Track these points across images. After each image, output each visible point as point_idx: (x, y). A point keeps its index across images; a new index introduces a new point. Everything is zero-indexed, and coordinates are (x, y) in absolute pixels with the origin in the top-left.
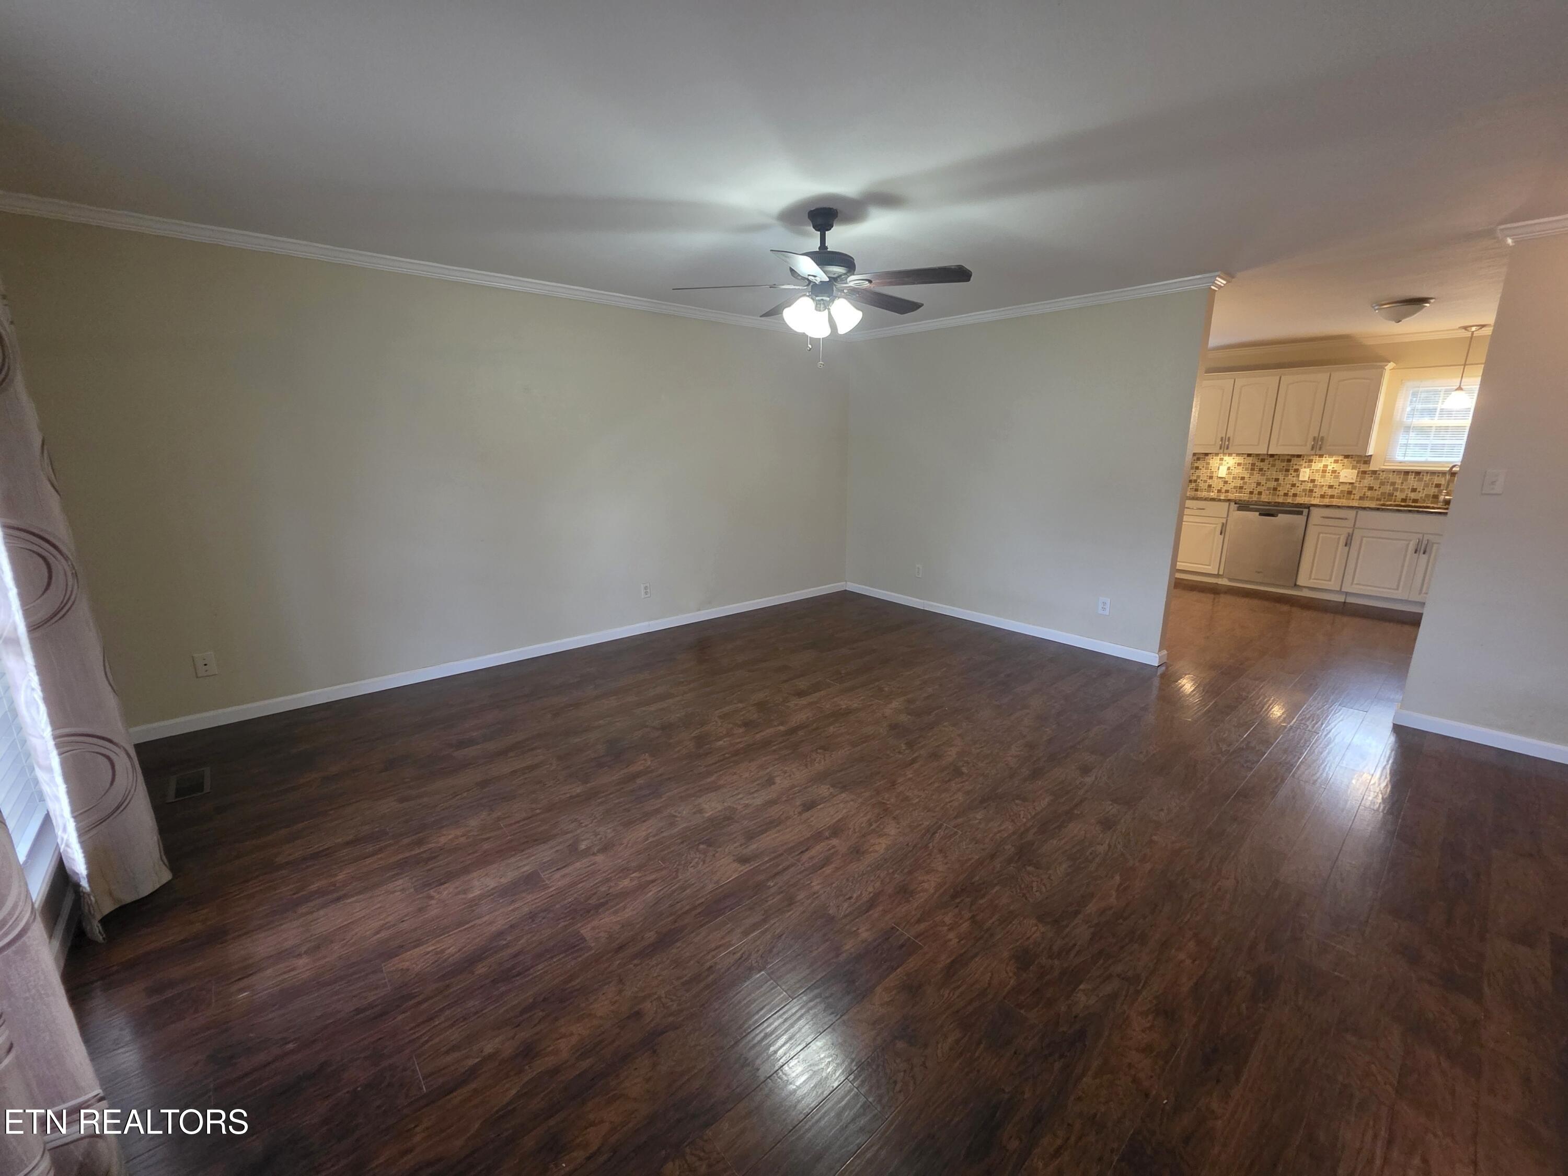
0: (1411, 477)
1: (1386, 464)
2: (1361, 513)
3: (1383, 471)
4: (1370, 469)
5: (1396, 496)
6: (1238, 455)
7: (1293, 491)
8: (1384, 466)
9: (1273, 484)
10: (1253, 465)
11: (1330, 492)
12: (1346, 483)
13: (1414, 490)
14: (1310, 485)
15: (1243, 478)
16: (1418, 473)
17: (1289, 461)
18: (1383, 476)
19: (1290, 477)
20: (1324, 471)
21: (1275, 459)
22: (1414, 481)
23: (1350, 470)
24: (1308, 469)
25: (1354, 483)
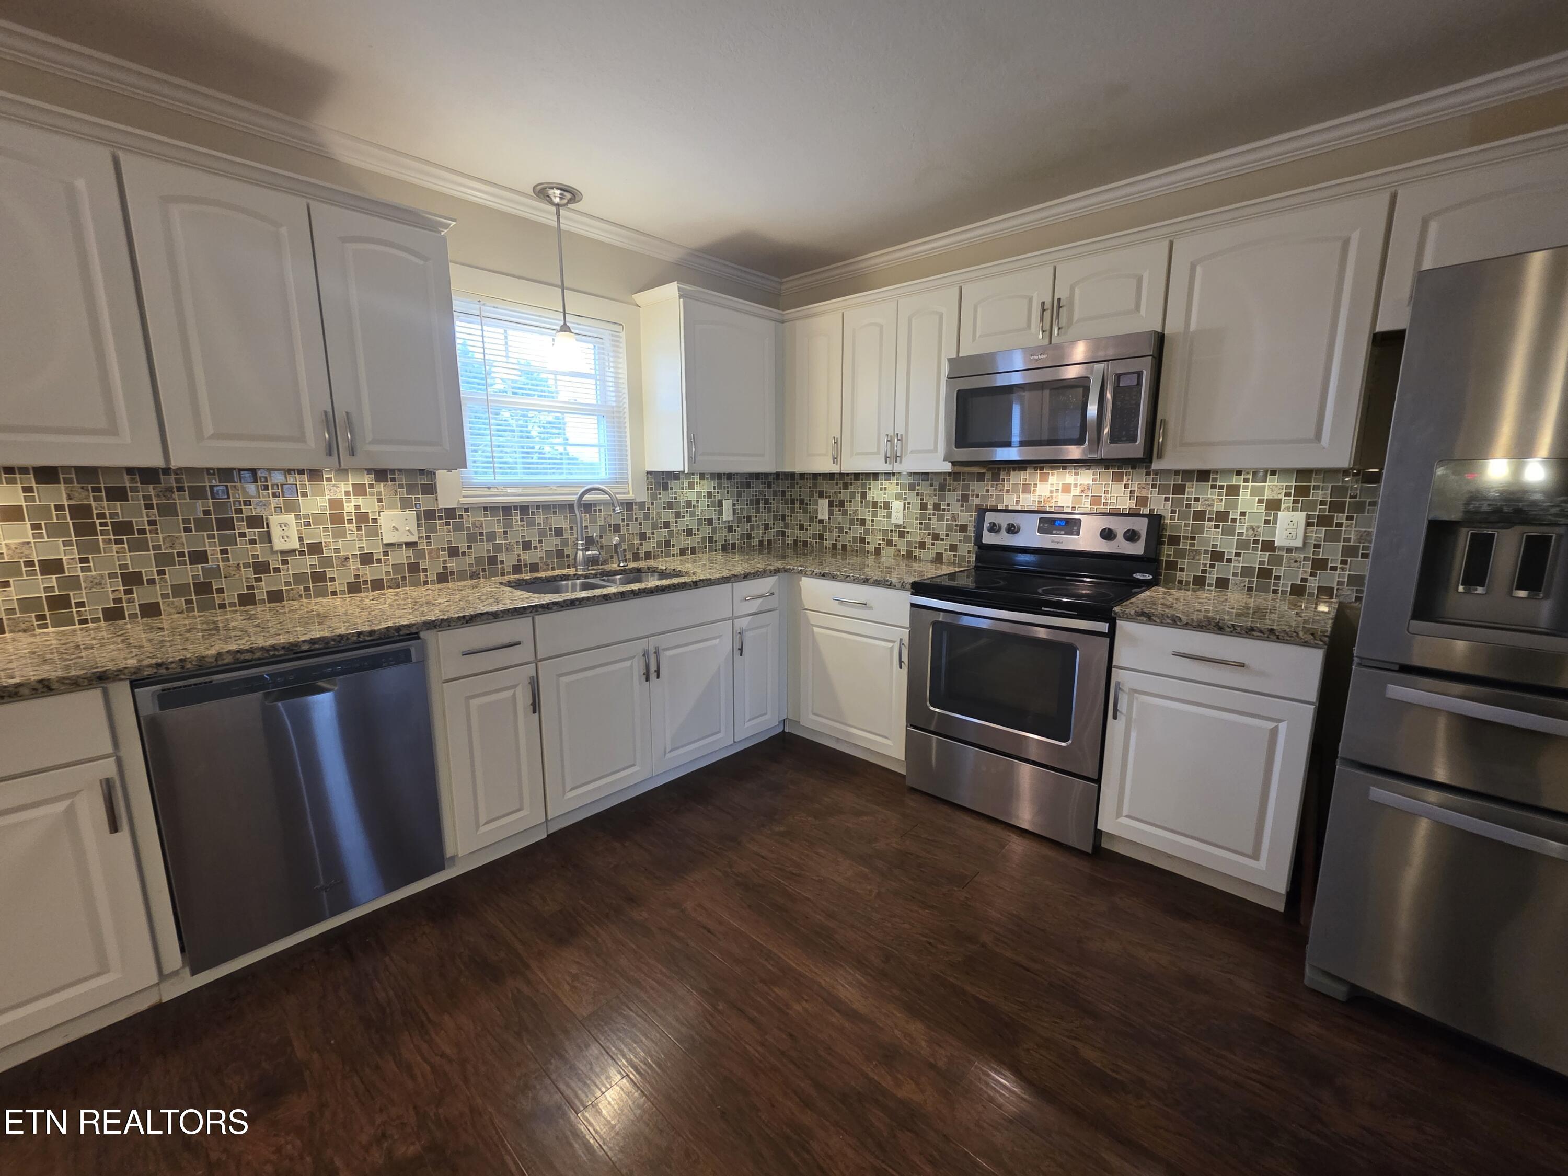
0: (516, 518)
1: (465, 492)
2: (540, 619)
3: (467, 510)
4: (440, 506)
5: (502, 562)
7: (264, 587)
8: (464, 496)
9: (190, 573)
10: (78, 510)
11: (368, 573)
12: (400, 545)
13: (527, 546)
14: (311, 561)
15: (52, 566)
16: (524, 509)
17: (220, 490)
18: (469, 520)
20: (337, 519)
21: (170, 490)
22: (523, 526)
23: (397, 512)
24: (292, 516)
25: (416, 543)
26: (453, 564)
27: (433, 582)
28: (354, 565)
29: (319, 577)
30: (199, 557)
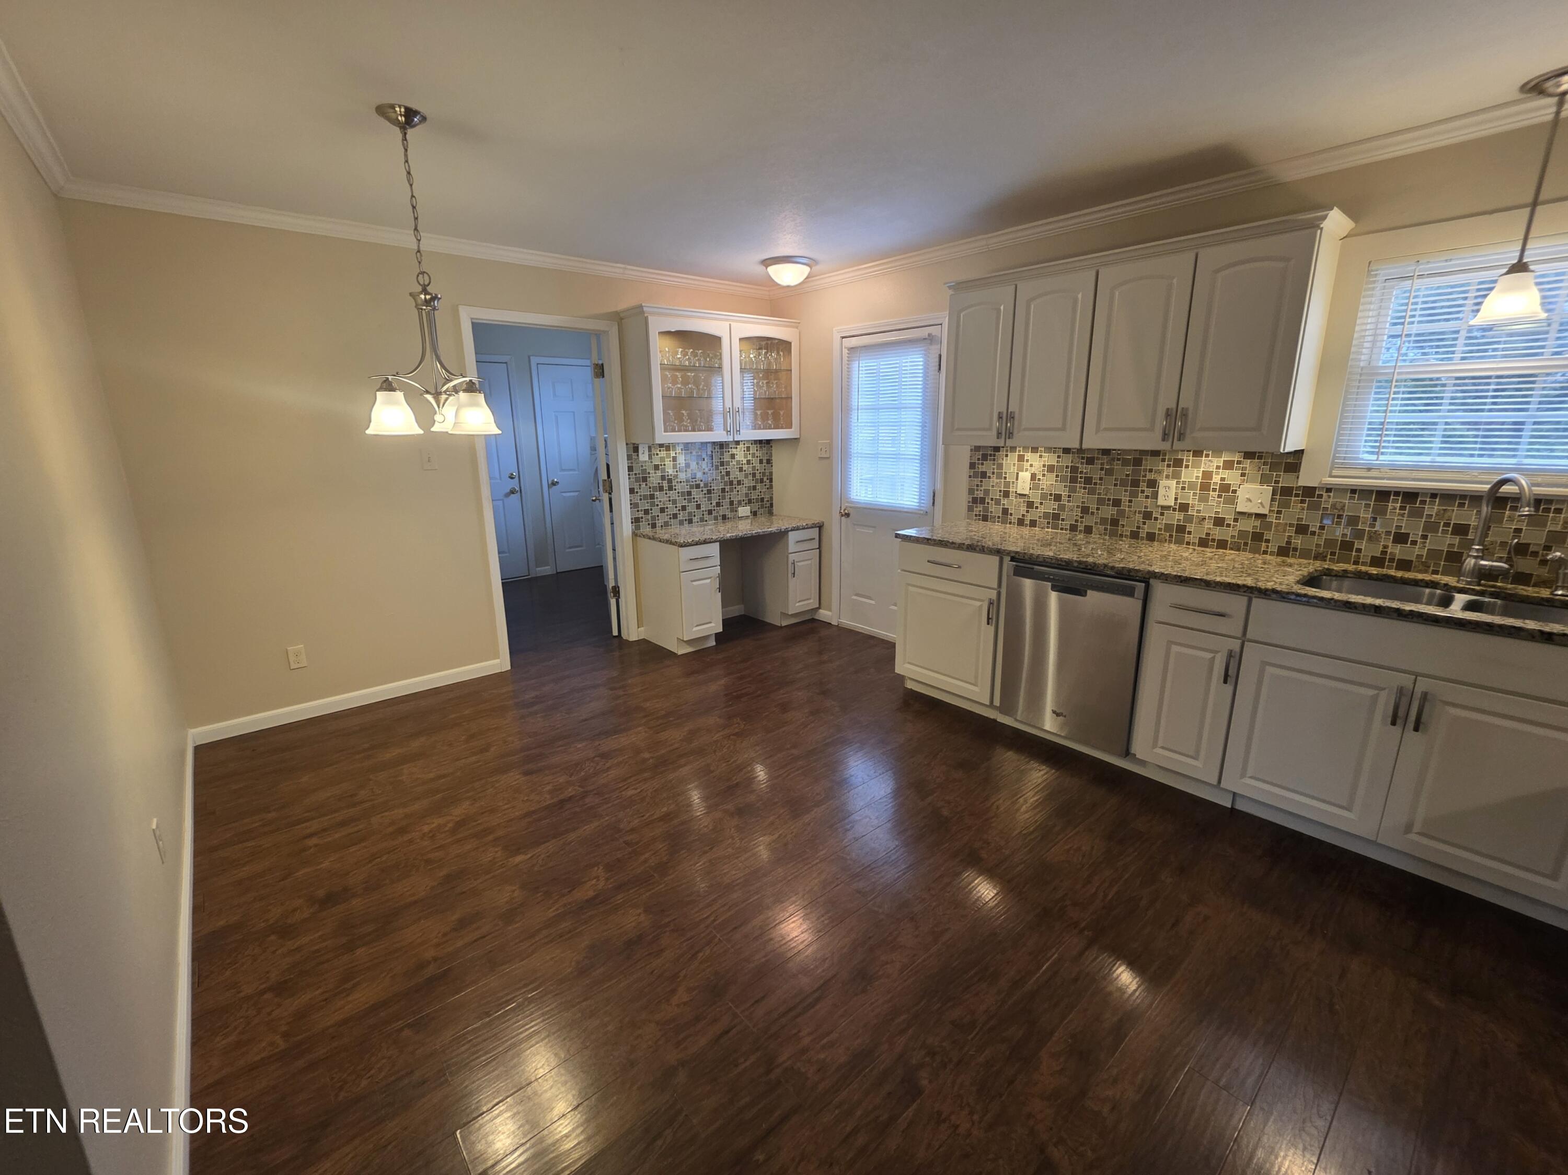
0: (1394, 505)
1: (1335, 472)
3: (1329, 490)
4: (1299, 484)
5: (1359, 550)
6: (1049, 450)
7: (1146, 529)
8: (1331, 476)
9: (1109, 512)
10: (1074, 469)
11: (1218, 533)
12: (1250, 515)
13: (1401, 538)
14: (1178, 516)
15: (1058, 498)
16: (1410, 496)
17: (1137, 462)
18: (1328, 501)
19: (1141, 498)
20: (1205, 487)
21: (1113, 459)
22: (1403, 515)
23: (1257, 486)
24: (1175, 482)
25: (1265, 515)
26: (1298, 541)
27: (1272, 554)
28: (1208, 525)
29: (1181, 529)
30: (1117, 503)
